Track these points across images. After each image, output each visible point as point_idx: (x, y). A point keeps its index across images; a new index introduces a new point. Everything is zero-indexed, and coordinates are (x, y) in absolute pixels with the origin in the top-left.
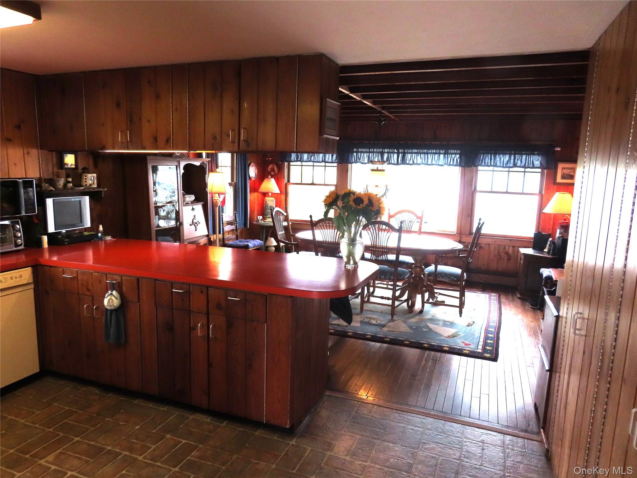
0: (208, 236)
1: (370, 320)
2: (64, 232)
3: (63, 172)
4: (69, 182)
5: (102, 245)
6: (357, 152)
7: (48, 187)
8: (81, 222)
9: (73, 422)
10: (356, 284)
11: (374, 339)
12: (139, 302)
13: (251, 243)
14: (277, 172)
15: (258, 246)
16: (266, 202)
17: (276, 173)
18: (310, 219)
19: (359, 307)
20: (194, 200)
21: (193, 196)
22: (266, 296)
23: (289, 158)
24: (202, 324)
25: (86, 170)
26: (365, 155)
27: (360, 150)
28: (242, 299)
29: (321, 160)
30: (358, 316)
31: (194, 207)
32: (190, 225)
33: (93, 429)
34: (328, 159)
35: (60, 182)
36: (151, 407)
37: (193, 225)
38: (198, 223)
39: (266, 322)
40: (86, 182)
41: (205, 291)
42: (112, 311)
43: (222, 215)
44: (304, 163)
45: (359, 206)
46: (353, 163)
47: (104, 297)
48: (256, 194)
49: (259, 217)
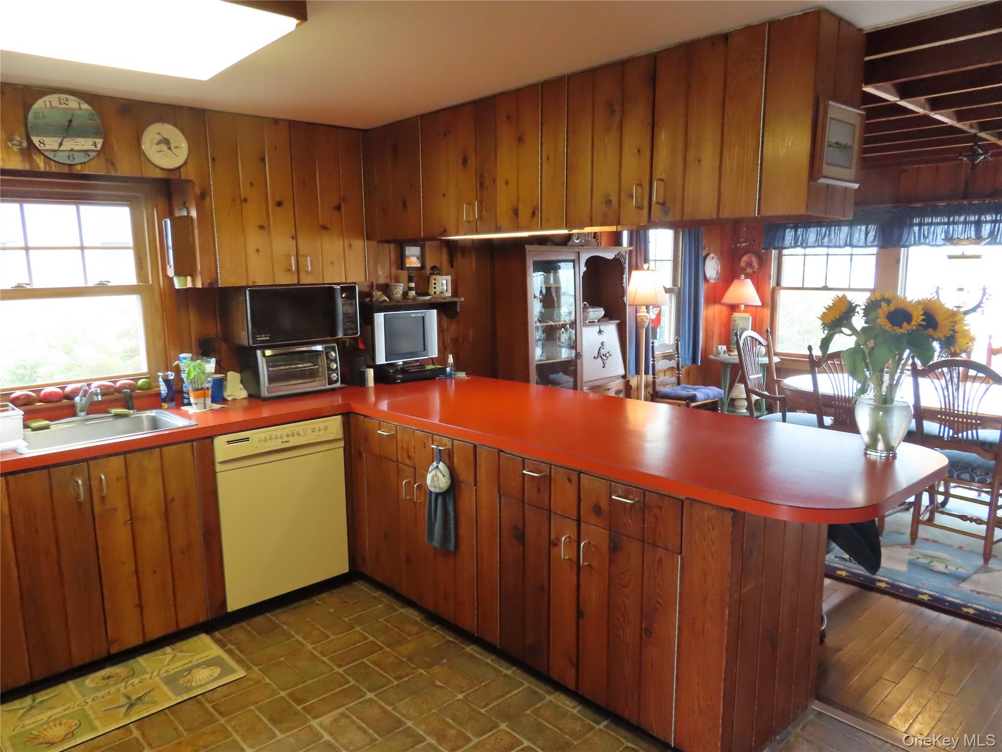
0: (624, 377)
1: (932, 562)
2: (401, 363)
3: (404, 275)
4: (410, 289)
5: (452, 386)
6: (920, 225)
7: (381, 296)
8: (424, 350)
9: (372, 663)
10: (890, 494)
11: (937, 604)
12: (476, 485)
13: (700, 391)
14: (758, 269)
15: (713, 399)
16: (735, 321)
17: (756, 270)
18: (808, 353)
19: (908, 531)
20: (605, 316)
21: (602, 309)
22: (683, 501)
23: (781, 241)
24: (569, 537)
25: (436, 270)
26: (939, 229)
27: (928, 220)
28: (638, 501)
29: (842, 242)
30: (905, 550)
31: (602, 328)
32: (594, 358)
33: (396, 683)
34: (859, 241)
35: (397, 288)
36: (488, 664)
37: (600, 358)
38: (607, 355)
39: (681, 553)
40: (435, 288)
41: (574, 478)
42: (437, 495)
43: (653, 343)
44: (809, 251)
45: (901, 328)
46: (911, 245)
47: (427, 471)
48: (716, 309)
49: (720, 347)
